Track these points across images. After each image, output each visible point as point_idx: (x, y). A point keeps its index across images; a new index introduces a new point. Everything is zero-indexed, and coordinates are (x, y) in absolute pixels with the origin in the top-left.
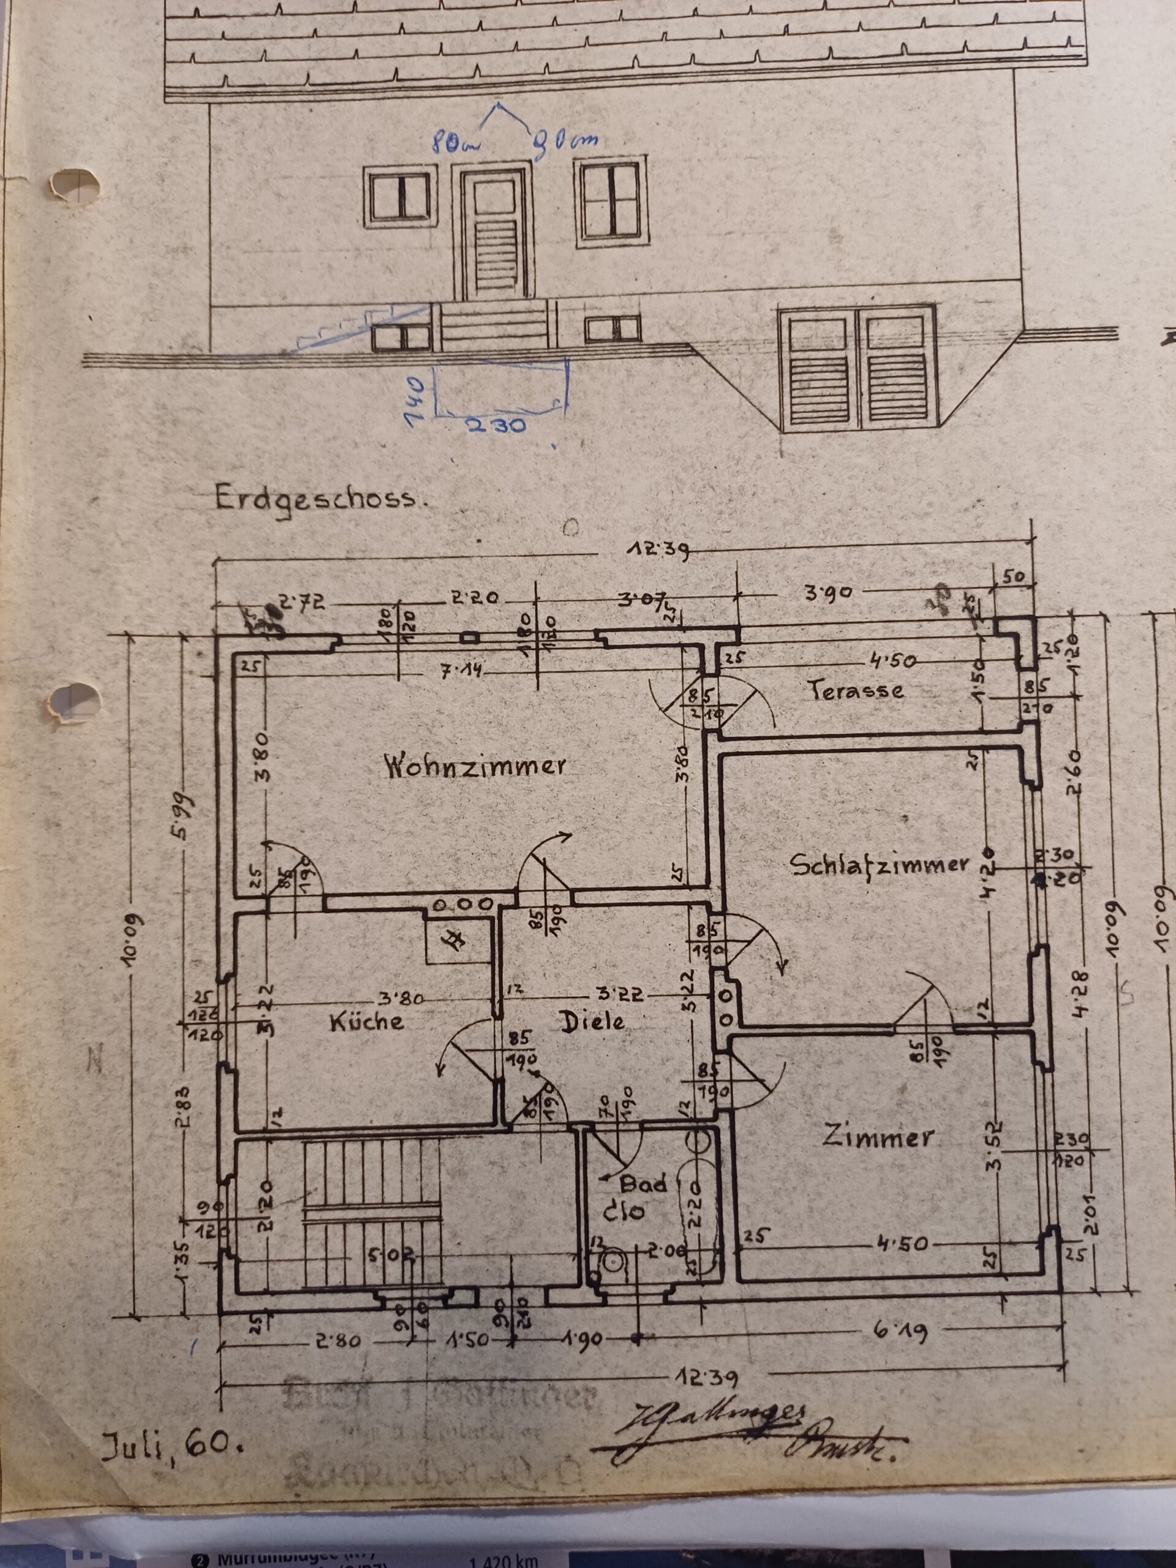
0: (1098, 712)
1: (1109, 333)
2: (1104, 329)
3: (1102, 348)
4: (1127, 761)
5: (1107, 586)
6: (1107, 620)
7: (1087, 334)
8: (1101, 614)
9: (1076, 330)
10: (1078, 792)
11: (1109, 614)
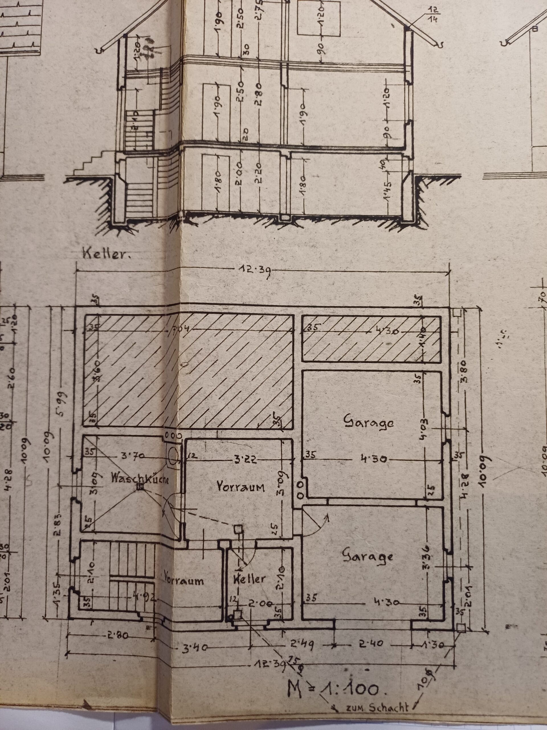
0: (23, 351)
1: (40, 177)
2: (38, 175)
3: (37, 184)
4: (35, 374)
5: (32, 293)
6: (30, 309)
7: (31, 178)
8: (28, 306)
9: (26, 176)
10: (12, 387)
11: (31, 306)
